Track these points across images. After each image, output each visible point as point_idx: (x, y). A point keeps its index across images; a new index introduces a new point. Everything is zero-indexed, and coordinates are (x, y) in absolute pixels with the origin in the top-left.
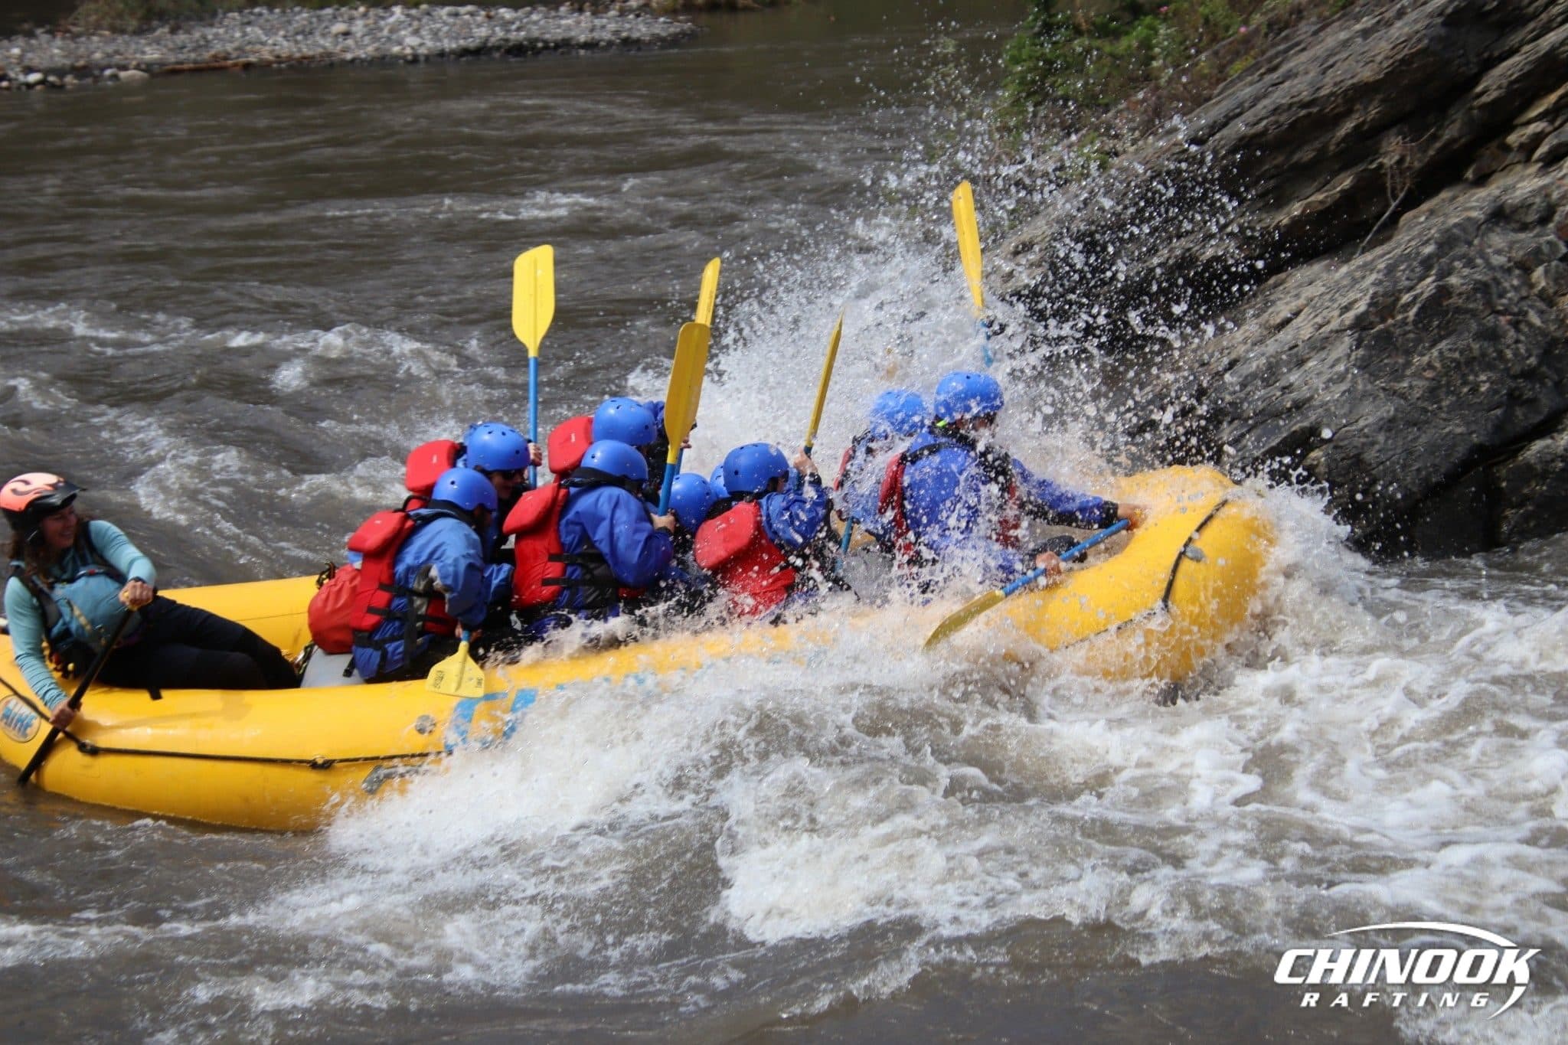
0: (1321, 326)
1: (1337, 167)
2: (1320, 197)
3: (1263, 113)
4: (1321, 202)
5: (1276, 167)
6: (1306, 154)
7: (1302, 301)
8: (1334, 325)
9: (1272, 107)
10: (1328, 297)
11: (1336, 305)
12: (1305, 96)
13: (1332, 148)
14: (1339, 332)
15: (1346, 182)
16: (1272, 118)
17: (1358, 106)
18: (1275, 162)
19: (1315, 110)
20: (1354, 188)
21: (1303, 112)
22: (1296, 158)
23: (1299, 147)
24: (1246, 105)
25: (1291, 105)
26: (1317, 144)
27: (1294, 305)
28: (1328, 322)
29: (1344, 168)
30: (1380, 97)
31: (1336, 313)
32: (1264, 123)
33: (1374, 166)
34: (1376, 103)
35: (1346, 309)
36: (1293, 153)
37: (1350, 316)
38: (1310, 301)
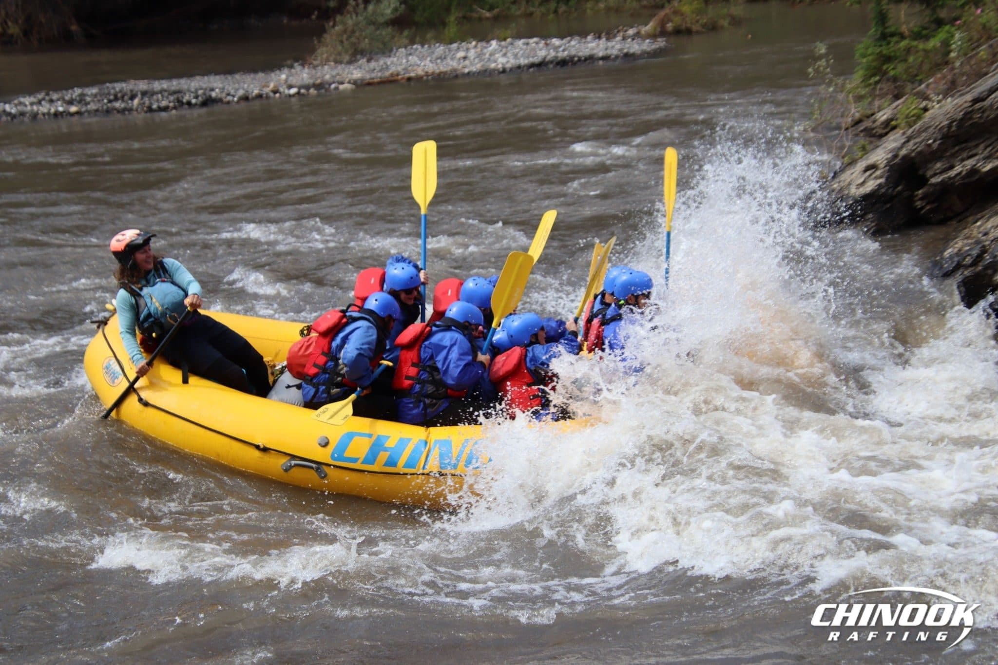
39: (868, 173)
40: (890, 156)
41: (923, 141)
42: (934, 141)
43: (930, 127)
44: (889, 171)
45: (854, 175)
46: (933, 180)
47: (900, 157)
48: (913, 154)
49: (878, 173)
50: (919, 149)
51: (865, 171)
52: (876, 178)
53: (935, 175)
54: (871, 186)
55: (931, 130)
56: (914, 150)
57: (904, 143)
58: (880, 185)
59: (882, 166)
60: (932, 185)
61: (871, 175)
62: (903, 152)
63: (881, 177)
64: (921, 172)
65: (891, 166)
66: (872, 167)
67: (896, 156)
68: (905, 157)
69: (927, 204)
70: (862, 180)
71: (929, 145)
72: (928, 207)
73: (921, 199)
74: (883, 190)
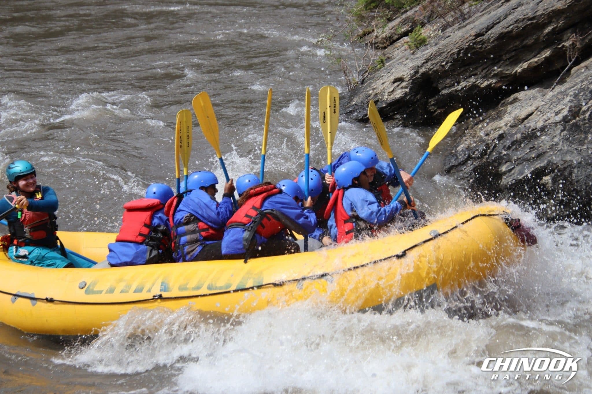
0: (546, 121)
1: (542, 47)
2: (536, 60)
3: (511, 22)
4: (536, 62)
5: (516, 46)
6: (529, 41)
7: (533, 108)
8: (553, 120)
9: (515, 20)
10: (547, 106)
11: (552, 111)
12: (530, 15)
13: (541, 38)
14: (556, 123)
15: (547, 53)
16: (516, 25)
17: (554, 20)
18: (515, 44)
19: (535, 21)
20: (551, 56)
21: (529, 22)
22: (525, 42)
23: (527, 38)
24: (502, 18)
25: (523, 19)
26: (534, 37)
27: (530, 109)
28: (550, 119)
29: (546, 47)
30: (564, 16)
31: (553, 115)
32: (511, 27)
33: (560, 46)
34: (562, 18)
35: (558, 113)
36: (524, 40)
37: (560, 116)
38: (537, 108)
39: (396, 84)
40: (412, 72)
41: (439, 62)
42: (447, 63)
43: (443, 53)
44: (412, 83)
45: (385, 85)
46: (444, 92)
47: (420, 74)
48: (430, 72)
49: (404, 84)
50: (435, 69)
51: (394, 82)
52: (402, 88)
53: (445, 88)
54: (398, 94)
55: (444, 55)
56: (431, 69)
57: (424, 63)
58: (406, 94)
59: (407, 79)
60: (443, 95)
61: (398, 86)
62: (423, 70)
63: (406, 88)
64: (434, 85)
65: (413, 80)
66: (400, 80)
67: (416, 72)
68: (424, 74)
69: (438, 108)
70: (392, 89)
71: (443, 66)
72: (439, 111)
73: (434, 105)
74: (408, 98)
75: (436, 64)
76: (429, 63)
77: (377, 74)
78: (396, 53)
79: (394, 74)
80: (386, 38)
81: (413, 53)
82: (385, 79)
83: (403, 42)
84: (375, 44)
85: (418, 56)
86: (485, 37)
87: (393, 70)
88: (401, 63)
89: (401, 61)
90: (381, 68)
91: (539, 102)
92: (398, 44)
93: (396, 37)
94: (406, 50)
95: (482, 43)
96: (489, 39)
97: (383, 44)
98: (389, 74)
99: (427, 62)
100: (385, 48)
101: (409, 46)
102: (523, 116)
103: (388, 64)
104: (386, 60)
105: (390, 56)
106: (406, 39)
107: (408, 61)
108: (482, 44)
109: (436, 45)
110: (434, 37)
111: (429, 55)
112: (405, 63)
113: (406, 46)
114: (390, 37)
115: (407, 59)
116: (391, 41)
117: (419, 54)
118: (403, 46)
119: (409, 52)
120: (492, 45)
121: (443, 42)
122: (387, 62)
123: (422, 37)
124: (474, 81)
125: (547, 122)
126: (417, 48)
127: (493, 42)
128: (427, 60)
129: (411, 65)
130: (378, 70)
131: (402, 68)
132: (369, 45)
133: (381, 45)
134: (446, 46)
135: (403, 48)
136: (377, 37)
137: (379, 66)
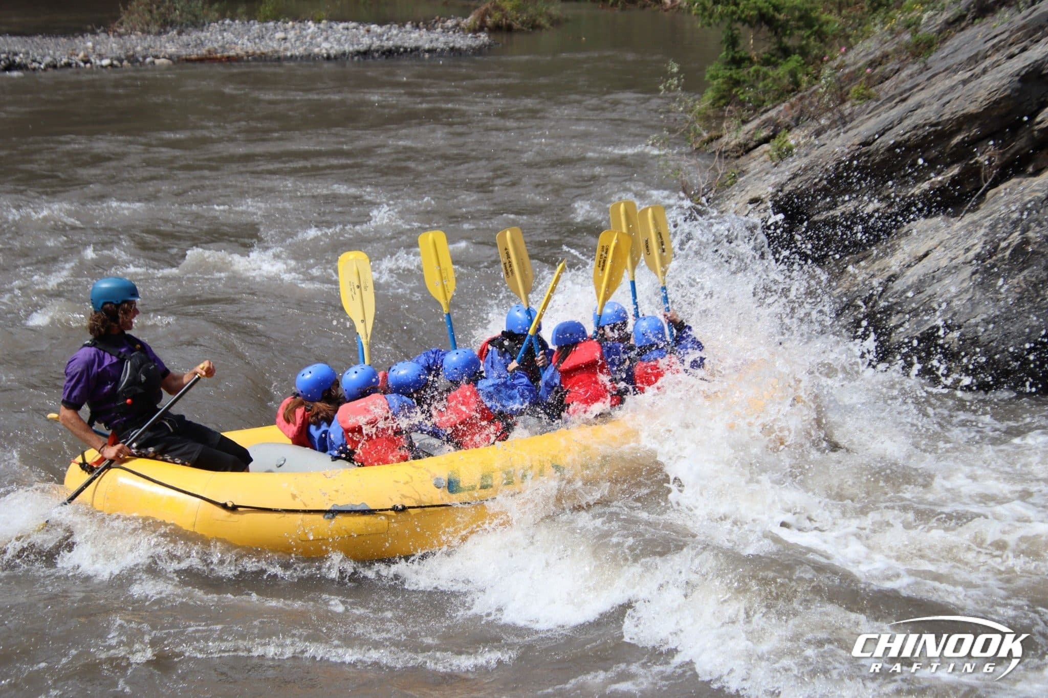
0: (952, 260)
1: (949, 162)
2: (939, 179)
3: (908, 129)
6: (932, 154)
7: (935, 242)
8: (961, 259)
9: (913, 125)
10: (953, 241)
11: (961, 247)
12: (934, 119)
13: (948, 150)
14: (966, 263)
15: (955, 170)
16: (913, 132)
17: (965, 127)
18: (913, 158)
19: (940, 128)
20: (958, 175)
21: (932, 129)
24: (896, 123)
25: (924, 125)
26: (940, 148)
27: (930, 244)
28: (957, 257)
29: (954, 162)
30: (979, 122)
31: (962, 252)
32: (908, 135)
33: (972, 162)
34: (976, 125)
35: (968, 250)
37: (971, 254)
38: (941, 242)
39: (752, 206)
40: (774, 190)
43: (815, 167)
44: (773, 206)
46: (816, 218)
47: (784, 193)
48: (798, 192)
49: (764, 205)
50: (805, 186)
51: (749, 203)
52: (760, 211)
53: (818, 213)
55: (817, 169)
56: (799, 188)
57: (790, 179)
59: (767, 200)
61: (755, 208)
63: (765, 211)
65: (776, 201)
66: (757, 200)
67: (780, 191)
68: (791, 192)
70: (747, 212)
71: (815, 184)
75: (806, 181)
76: (798, 180)
77: (727, 192)
78: (752, 165)
79: (750, 193)
80: (740, 145)
81: (776, 165)
82: (738, 198)
83: (762, 151)
84: (725, 152)
85: (782, 169)
86: (873, 147)
87: (749, 188)
88: (760, 179)
89: (759, 175)
90: (732, 184)
91: (943, 235)
92: (756, 153)
93: (752, 144)
94: (765, 161)
95: (868, 154)
96: (877, 150)
97: (737, 152)
98: (743, 193)
99: (793, 178)
100: (738, 157)
101: (771, 156)
102: (921, 254)
103: (741, 179)
104: (739, 173)
105: (744, 168)
106: (766, 147)
107: (769, 175)
108: (869, 156)
109: (806, 155)
110: (805, 144)
111: (797, 168)
112: (765, 178)
113: (766, 156)
114: (746, 145)
115: (767, 174)
116: (746, 149)
117: (783, 167)
118: (762, 155)
119: (769, 164)
120: (882, 157)
121: (815, 153)
122: (740, 177)
123: (787, 144)
124: (857, 204)
125: (954, 261)
126: (782, 159)
127: (883, 154)
128: (795, 176)
129: (773, 179)
130: (728, 187)
131: (760, 184)
132: (717, 153)
133: (732, 155)
134: (821, 156)
135: (762, 159)
136: (727, 143)
137: (729, 182)
